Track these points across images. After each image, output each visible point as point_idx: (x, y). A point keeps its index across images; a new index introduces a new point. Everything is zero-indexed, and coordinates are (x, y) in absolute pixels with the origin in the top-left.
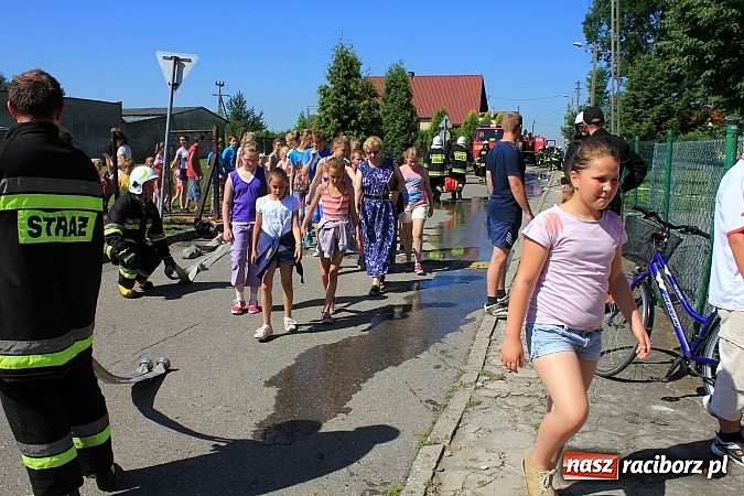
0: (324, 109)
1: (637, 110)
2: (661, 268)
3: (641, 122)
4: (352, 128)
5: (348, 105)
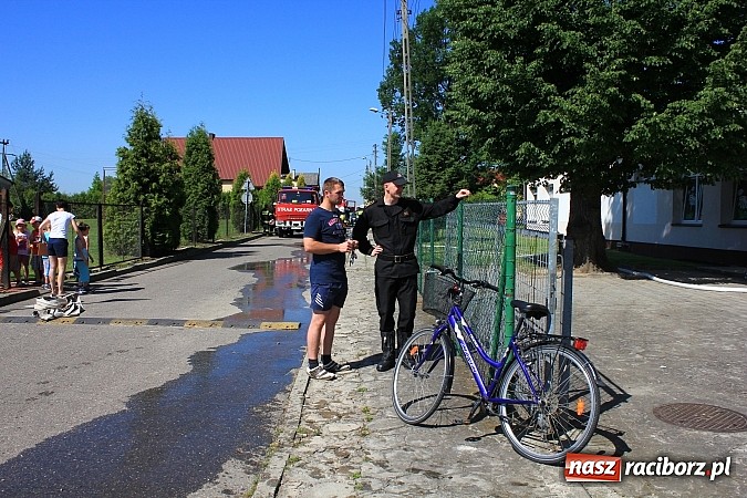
0: (123, 171)
1: (431, 173)
2: (458, 320)
3: (434, 183)
4: (153, 191)
5: (148, 167)
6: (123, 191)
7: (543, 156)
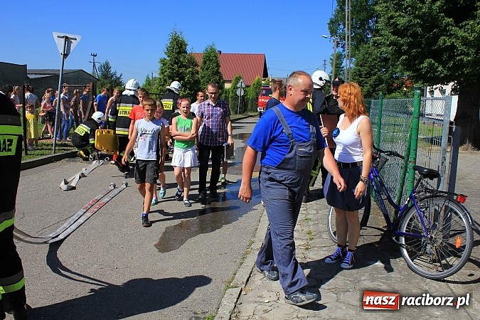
0: (163, 73)
1: (361, 79)
2: (375, 177)
3: (363, 86)
5: (179, 71)
6: (163, 85)
7: (440, 69)
